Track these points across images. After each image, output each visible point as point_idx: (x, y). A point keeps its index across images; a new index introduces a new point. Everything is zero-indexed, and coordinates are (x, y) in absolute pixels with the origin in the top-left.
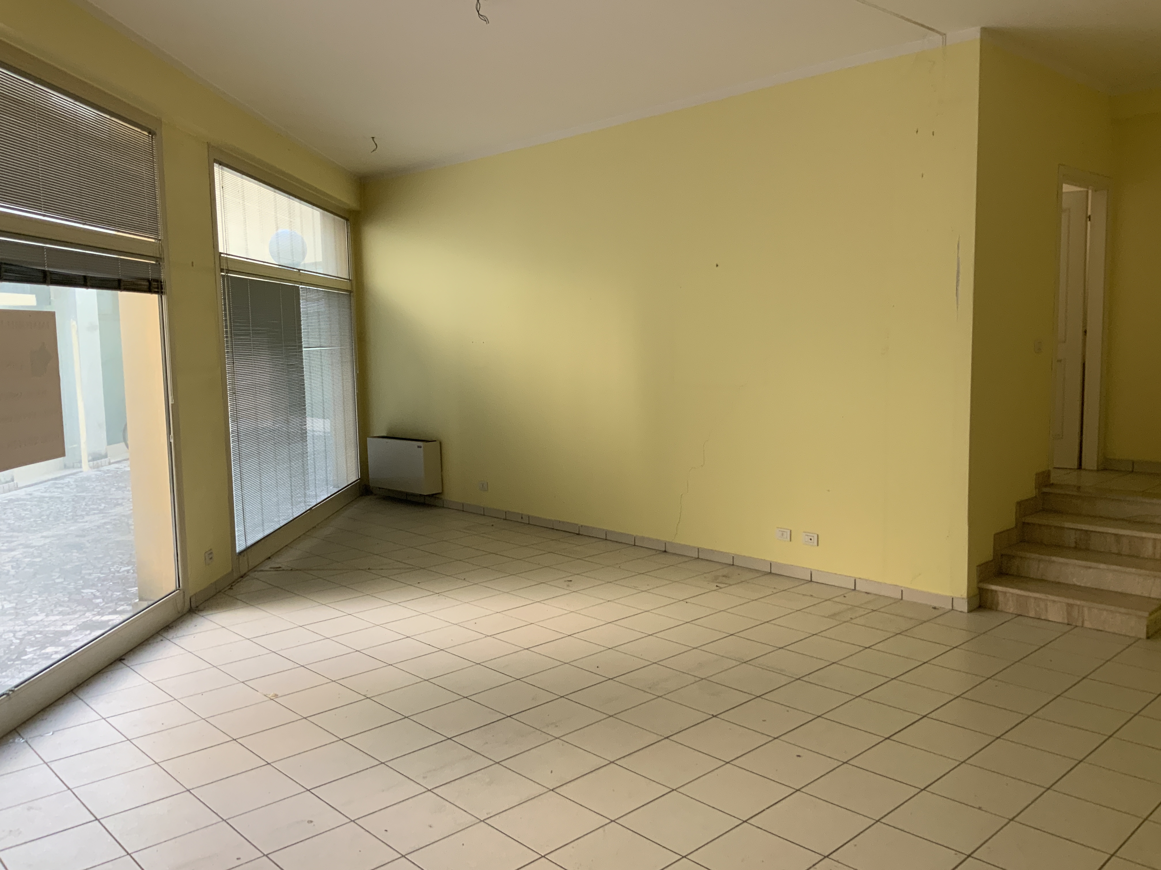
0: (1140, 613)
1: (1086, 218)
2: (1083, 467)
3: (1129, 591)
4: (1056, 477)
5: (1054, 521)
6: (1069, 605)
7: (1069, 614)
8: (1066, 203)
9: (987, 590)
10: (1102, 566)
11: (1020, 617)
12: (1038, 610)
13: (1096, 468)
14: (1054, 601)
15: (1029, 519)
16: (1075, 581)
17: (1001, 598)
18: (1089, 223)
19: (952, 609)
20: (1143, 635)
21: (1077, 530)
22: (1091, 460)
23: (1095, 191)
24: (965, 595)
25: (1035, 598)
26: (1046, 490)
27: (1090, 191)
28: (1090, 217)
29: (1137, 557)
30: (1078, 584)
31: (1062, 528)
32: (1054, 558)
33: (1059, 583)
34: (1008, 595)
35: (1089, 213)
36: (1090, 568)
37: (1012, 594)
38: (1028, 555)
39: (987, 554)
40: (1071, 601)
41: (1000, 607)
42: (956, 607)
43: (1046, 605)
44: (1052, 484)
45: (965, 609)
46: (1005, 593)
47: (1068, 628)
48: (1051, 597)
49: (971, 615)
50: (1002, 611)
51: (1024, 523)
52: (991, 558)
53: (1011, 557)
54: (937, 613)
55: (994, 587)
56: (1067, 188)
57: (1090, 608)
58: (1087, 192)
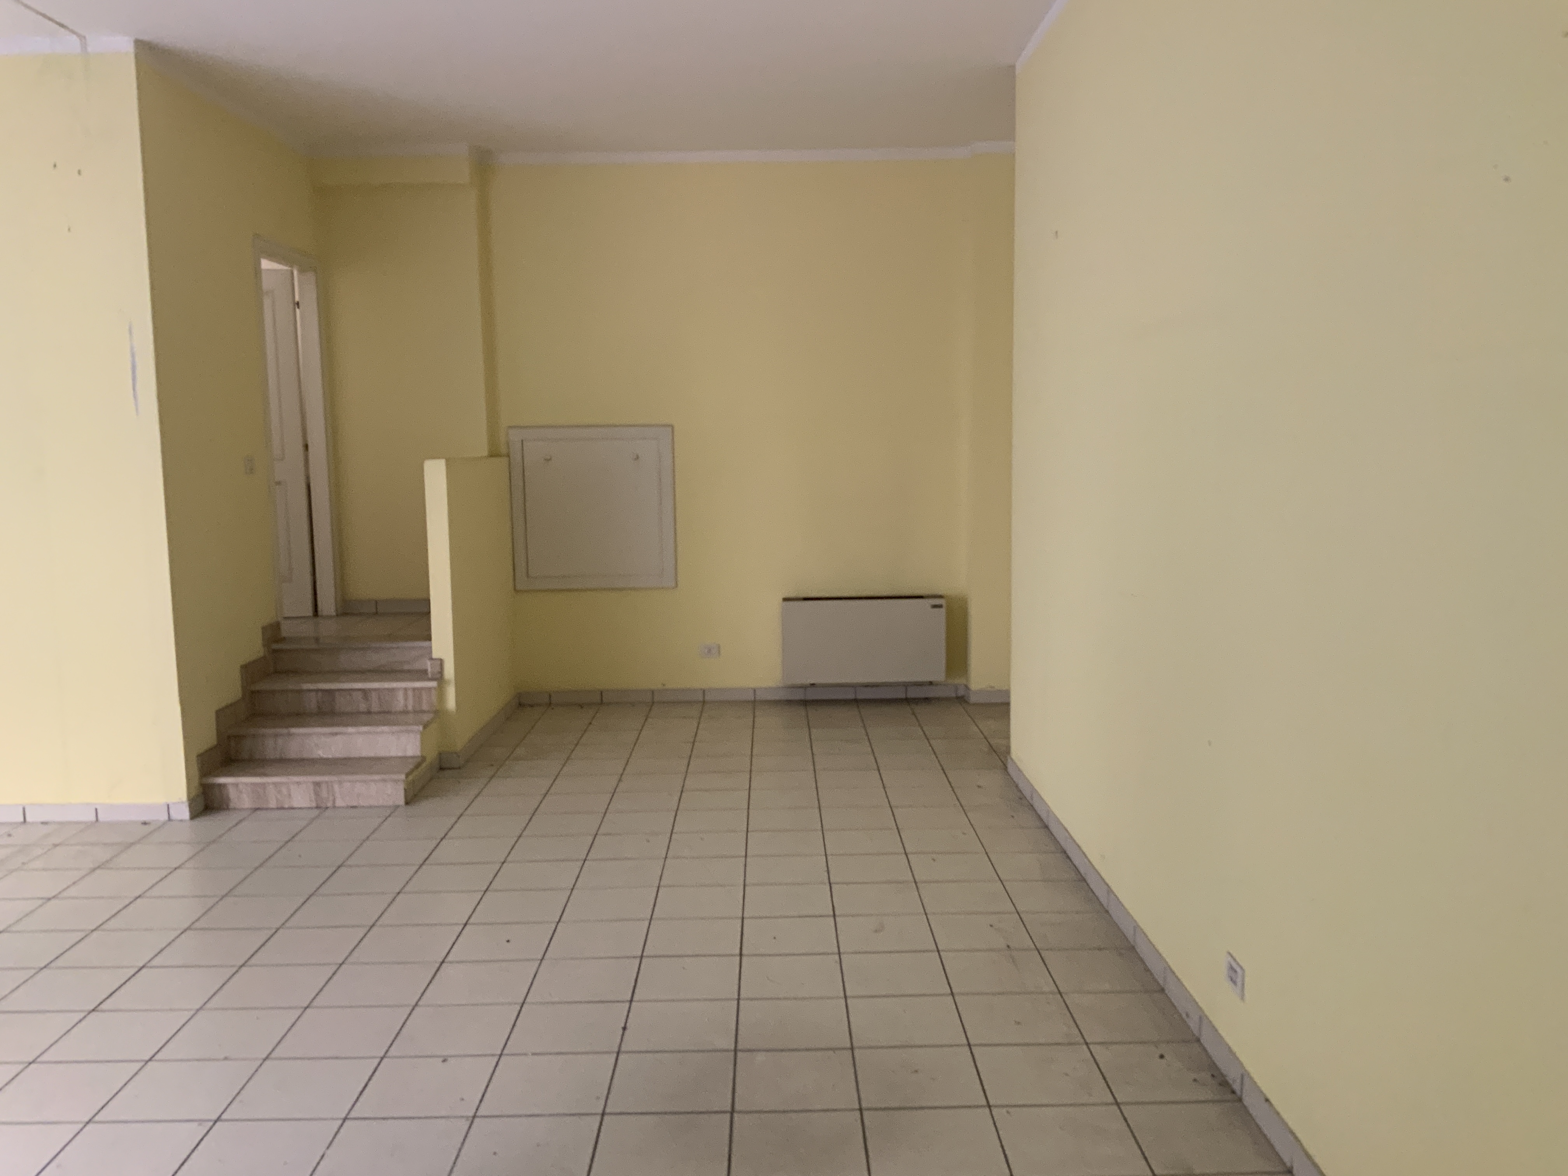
0: (395, 777)
1: (294, 306)
2: (320, 613)
3: (382, 753)
4: (287, 630)
5: (290, 684)
6: (317, 784)
7: (317, 794)
8: (267, 283)
9: (213, 786)
10: (350, 730)
11: (258, 812)
12: (279, 797)
13: (334, 614)
14: (298, 783)
15: (257, 687)
16: (321, 753)
17: (232, 793)
18: (297, 310)
19: (170, 819)
20: (401, 801)
21: (317, 691)
22: (328, 605)
23: (301, 271)
24: (184, 797)
25: (275, 784)
26: (275, 646)
27: (295, 273)
28: (298, 304)
29: (389, 712)
30: (325, 756)
31: (300, 691)
32: (294, 730)
33: (303, 760)
34: (241, 786)
35: (297, 299)
36: (336, 734)
37: (246, 784)
38: (263, 731)
39: (209, 738)
40: (318, 779)
41: (232, 805)
42: (174, 815)
43: (289, 790)
44: (284, 638)
45: (186, 815)
46: (236, 785)
47: (317, 812)
48: (296, 779)
49: (198, 822)
50: (235, 809)
51: (253, 692)
52: (216, 743)
53: (240, 738)
54: (147, 829)
55: (222, 780)
56: (266, 264)
57: (340, 783)
58: (292, 273)
